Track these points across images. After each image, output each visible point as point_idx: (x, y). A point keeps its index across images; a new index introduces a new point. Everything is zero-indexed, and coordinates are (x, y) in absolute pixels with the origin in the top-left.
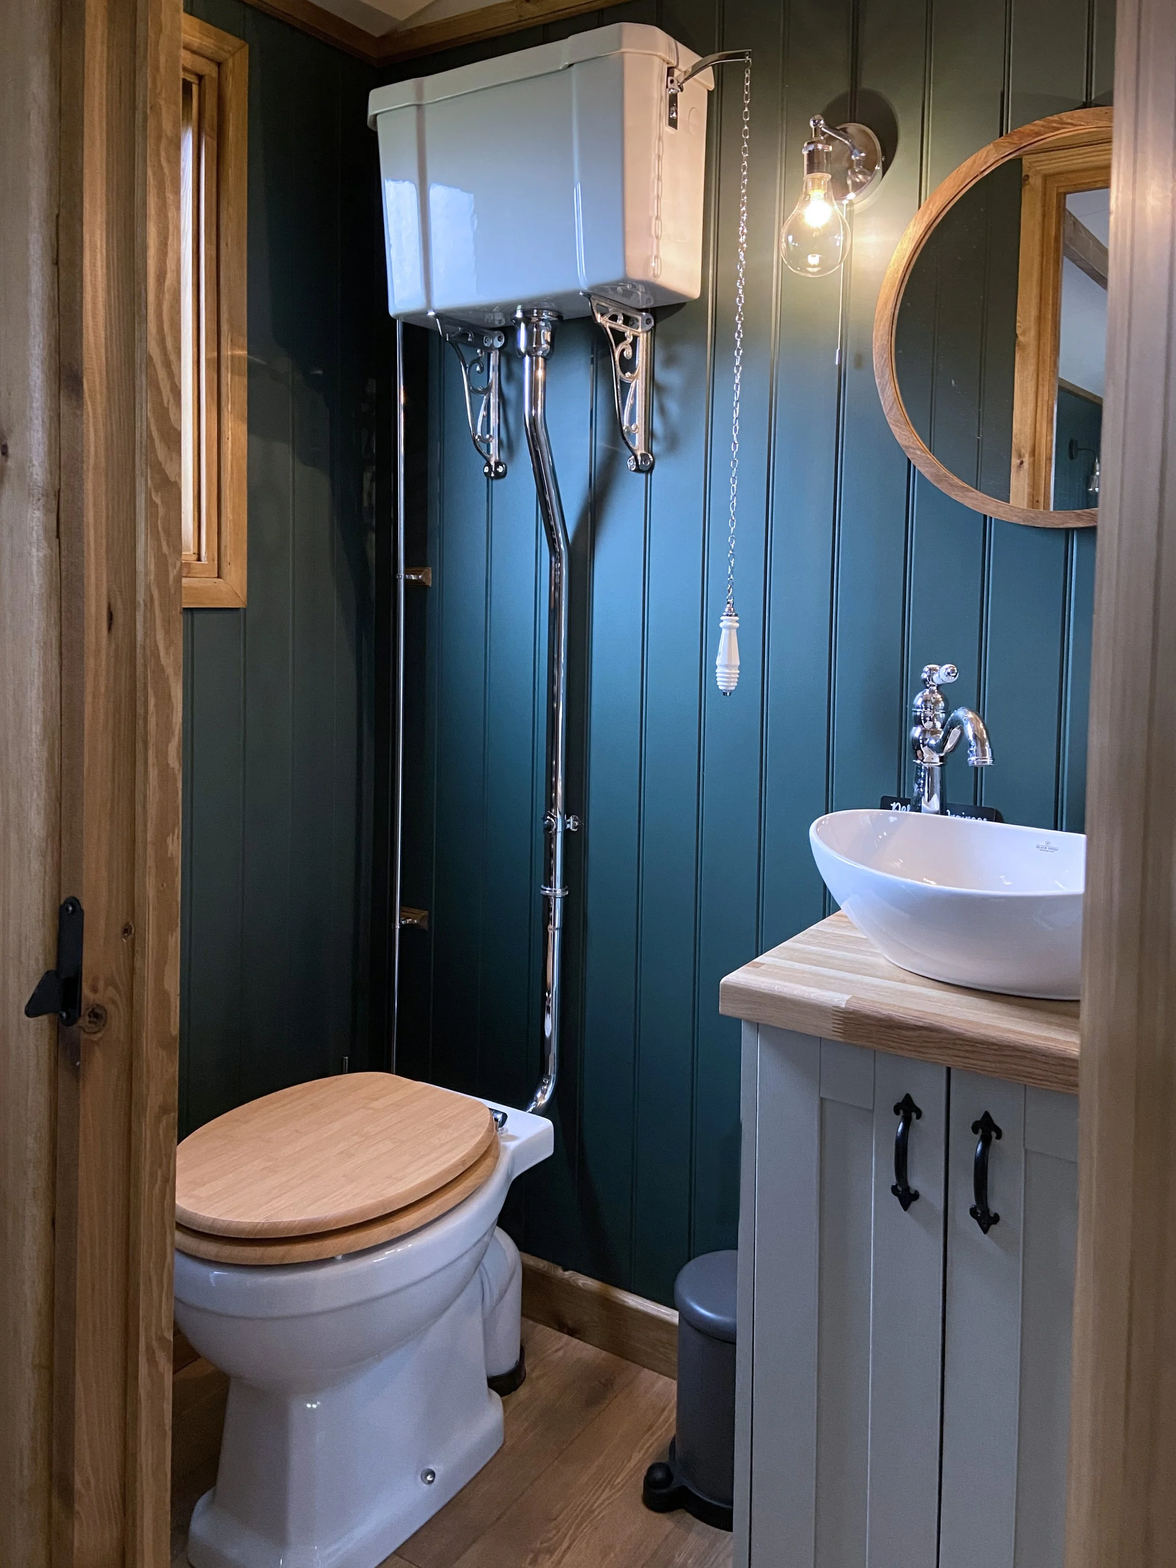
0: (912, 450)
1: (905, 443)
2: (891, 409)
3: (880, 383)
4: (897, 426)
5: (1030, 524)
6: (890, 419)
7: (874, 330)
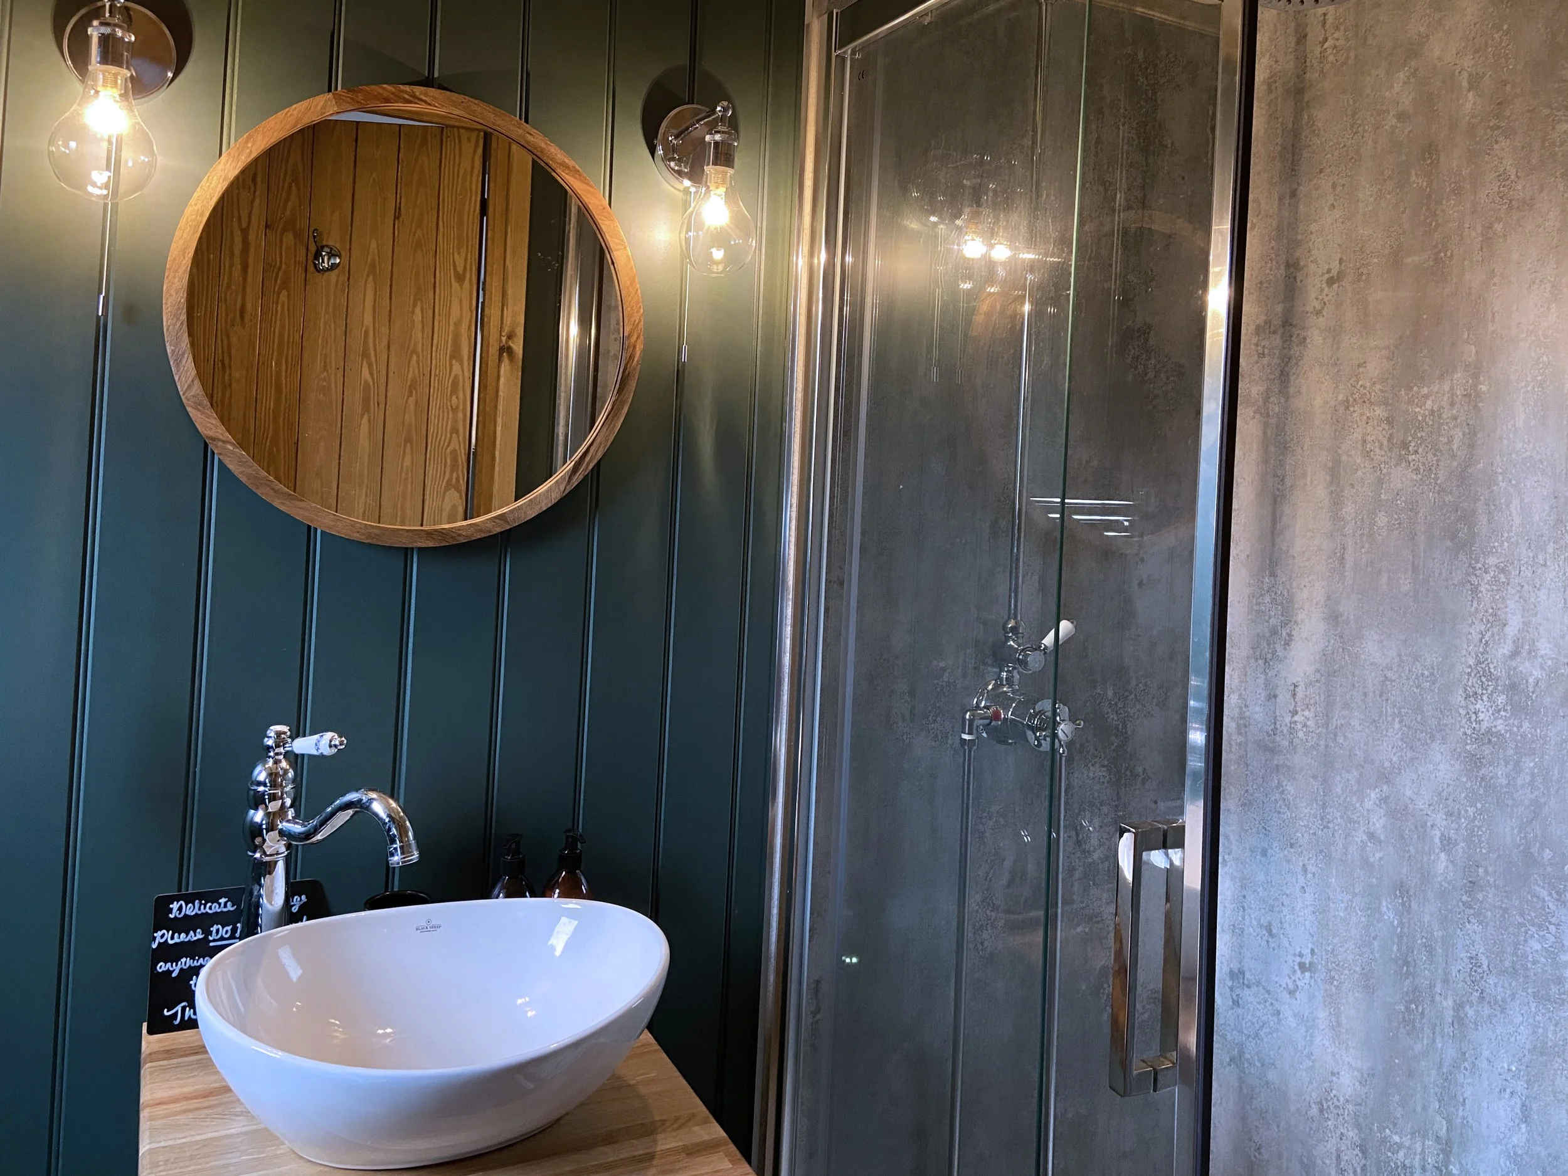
0: (220, 444)
1: (211, 433)
2: (189, 387)
3: (173, 351)
4: (199, 410)
5: (374, 542)
6: (188, 400)
7: (166, 281)
